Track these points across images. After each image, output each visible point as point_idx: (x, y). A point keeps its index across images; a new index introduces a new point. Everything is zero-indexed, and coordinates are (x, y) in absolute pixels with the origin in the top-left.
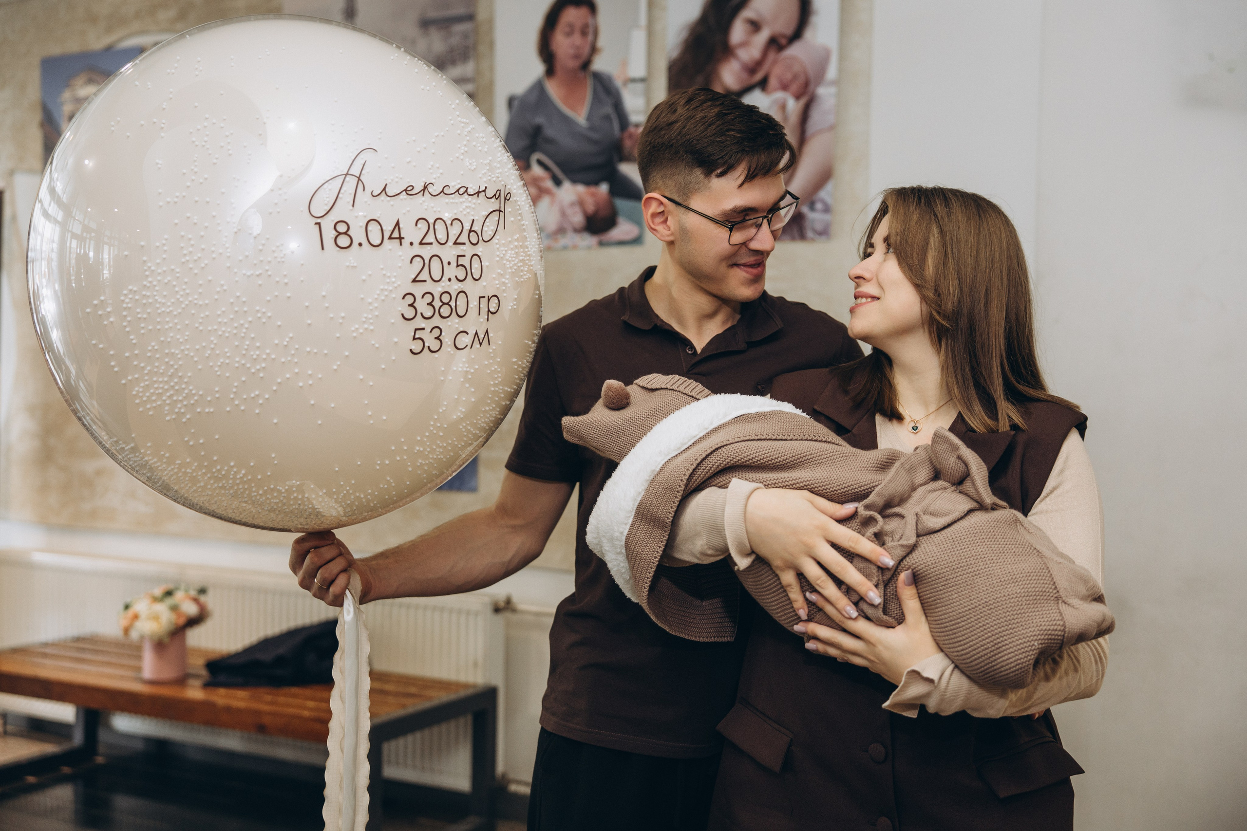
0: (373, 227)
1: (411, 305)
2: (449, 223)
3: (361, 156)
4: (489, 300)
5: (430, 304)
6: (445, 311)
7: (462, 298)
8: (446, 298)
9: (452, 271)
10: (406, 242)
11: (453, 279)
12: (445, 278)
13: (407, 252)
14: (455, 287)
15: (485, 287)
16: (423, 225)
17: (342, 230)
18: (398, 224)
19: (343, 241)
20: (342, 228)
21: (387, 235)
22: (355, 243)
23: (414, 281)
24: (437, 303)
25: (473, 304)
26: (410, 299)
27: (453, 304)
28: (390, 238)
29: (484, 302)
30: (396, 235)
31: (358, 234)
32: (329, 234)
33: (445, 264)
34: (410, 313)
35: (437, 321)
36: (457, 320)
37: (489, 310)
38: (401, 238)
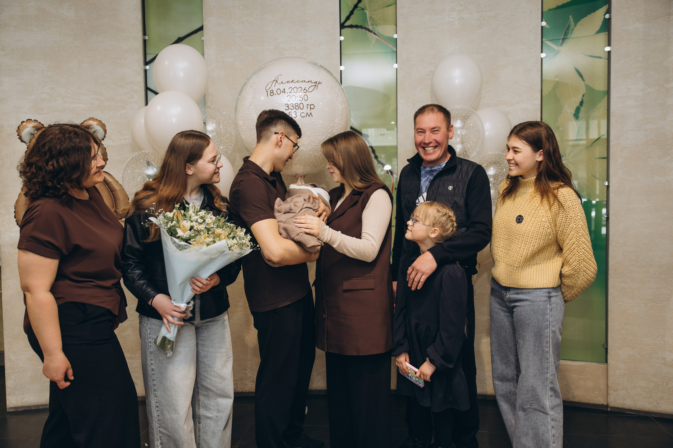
0: (279, 91)
1: (288, 107)
2: (298, 88)
3: (278, 77)
4: (310, 105)
5: (292, 106)
6: (297, 108)
7: (301, 105)
8: (297, 105)
9: (298, 98)
10: (286, 93)
11: (299, 100)
12: (296, 100)
13: (286, 94)
14: (299, 102)
15: (309, 102)
16: (291, 89)
17: (272, 92)
18: (284, 89)
19: (272, 94)
20: (272, 91)
21: (281, 92)
22: (274, 94)
23: (288, 101)
24: (294, 106)
25: (305, 106)
26: (287, 105)
27: (299, 106)
28: (282, 92)
29: (309, 106)
30: (284, 91)
31: (275, 92)
32: (269, 93)
33: (296, 97)
34: (287, 108)
35: (294, 110)
36: (301, 110)
37: (311, 108)
38: (285, 92)
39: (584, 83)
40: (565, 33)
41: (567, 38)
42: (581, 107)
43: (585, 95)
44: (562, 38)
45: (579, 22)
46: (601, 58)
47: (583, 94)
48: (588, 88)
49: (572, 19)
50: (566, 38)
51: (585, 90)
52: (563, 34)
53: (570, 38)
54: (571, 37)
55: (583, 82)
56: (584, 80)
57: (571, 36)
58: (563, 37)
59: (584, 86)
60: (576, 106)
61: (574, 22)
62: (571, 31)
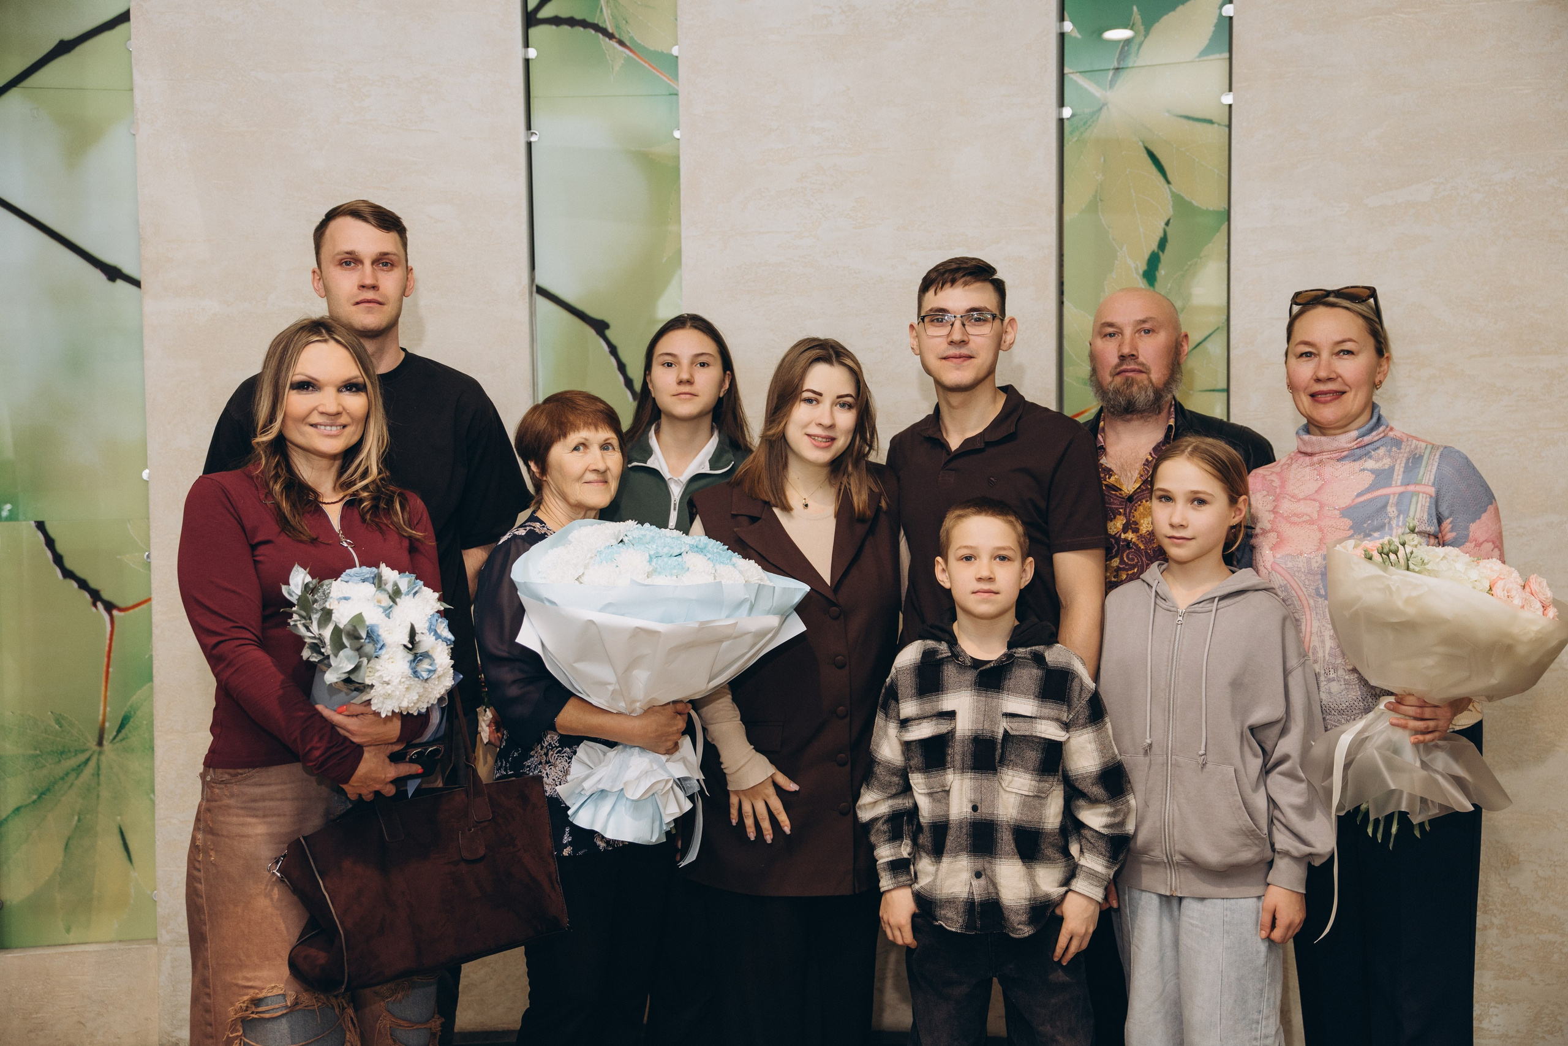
39: (1168, 190)
40: (1121, 53)
41: (1127, 68)
42: (1161, 253)
43: (1171, 221)
44: (1112, 67)
45: (1157, 25)
46: (1211, 122)
47: (1166, 220)
48: (1179, 202)
49: (1139, 17)
50: (1123, 68)
51: (1171, 209)
52: (1117, 56)
53: (1132, 67)
54: (1135, 65)
55: (1166, 186)
56: (1168, 182)
57: (1135, 62)
58: (1116, 65)
59: (1169, 197)
60: (1150, 252)
61: (1143, 23)
62: (1137, 47)
